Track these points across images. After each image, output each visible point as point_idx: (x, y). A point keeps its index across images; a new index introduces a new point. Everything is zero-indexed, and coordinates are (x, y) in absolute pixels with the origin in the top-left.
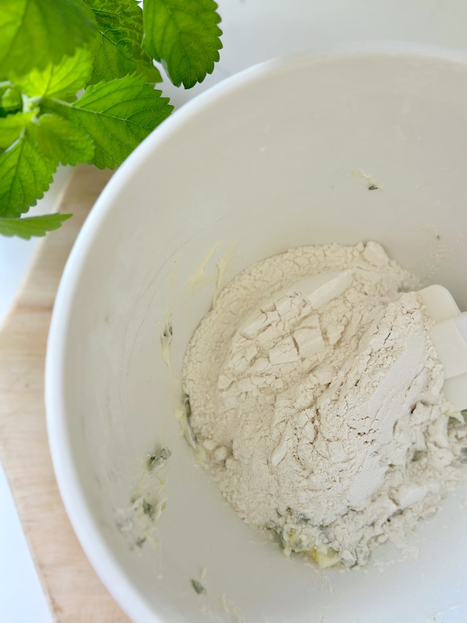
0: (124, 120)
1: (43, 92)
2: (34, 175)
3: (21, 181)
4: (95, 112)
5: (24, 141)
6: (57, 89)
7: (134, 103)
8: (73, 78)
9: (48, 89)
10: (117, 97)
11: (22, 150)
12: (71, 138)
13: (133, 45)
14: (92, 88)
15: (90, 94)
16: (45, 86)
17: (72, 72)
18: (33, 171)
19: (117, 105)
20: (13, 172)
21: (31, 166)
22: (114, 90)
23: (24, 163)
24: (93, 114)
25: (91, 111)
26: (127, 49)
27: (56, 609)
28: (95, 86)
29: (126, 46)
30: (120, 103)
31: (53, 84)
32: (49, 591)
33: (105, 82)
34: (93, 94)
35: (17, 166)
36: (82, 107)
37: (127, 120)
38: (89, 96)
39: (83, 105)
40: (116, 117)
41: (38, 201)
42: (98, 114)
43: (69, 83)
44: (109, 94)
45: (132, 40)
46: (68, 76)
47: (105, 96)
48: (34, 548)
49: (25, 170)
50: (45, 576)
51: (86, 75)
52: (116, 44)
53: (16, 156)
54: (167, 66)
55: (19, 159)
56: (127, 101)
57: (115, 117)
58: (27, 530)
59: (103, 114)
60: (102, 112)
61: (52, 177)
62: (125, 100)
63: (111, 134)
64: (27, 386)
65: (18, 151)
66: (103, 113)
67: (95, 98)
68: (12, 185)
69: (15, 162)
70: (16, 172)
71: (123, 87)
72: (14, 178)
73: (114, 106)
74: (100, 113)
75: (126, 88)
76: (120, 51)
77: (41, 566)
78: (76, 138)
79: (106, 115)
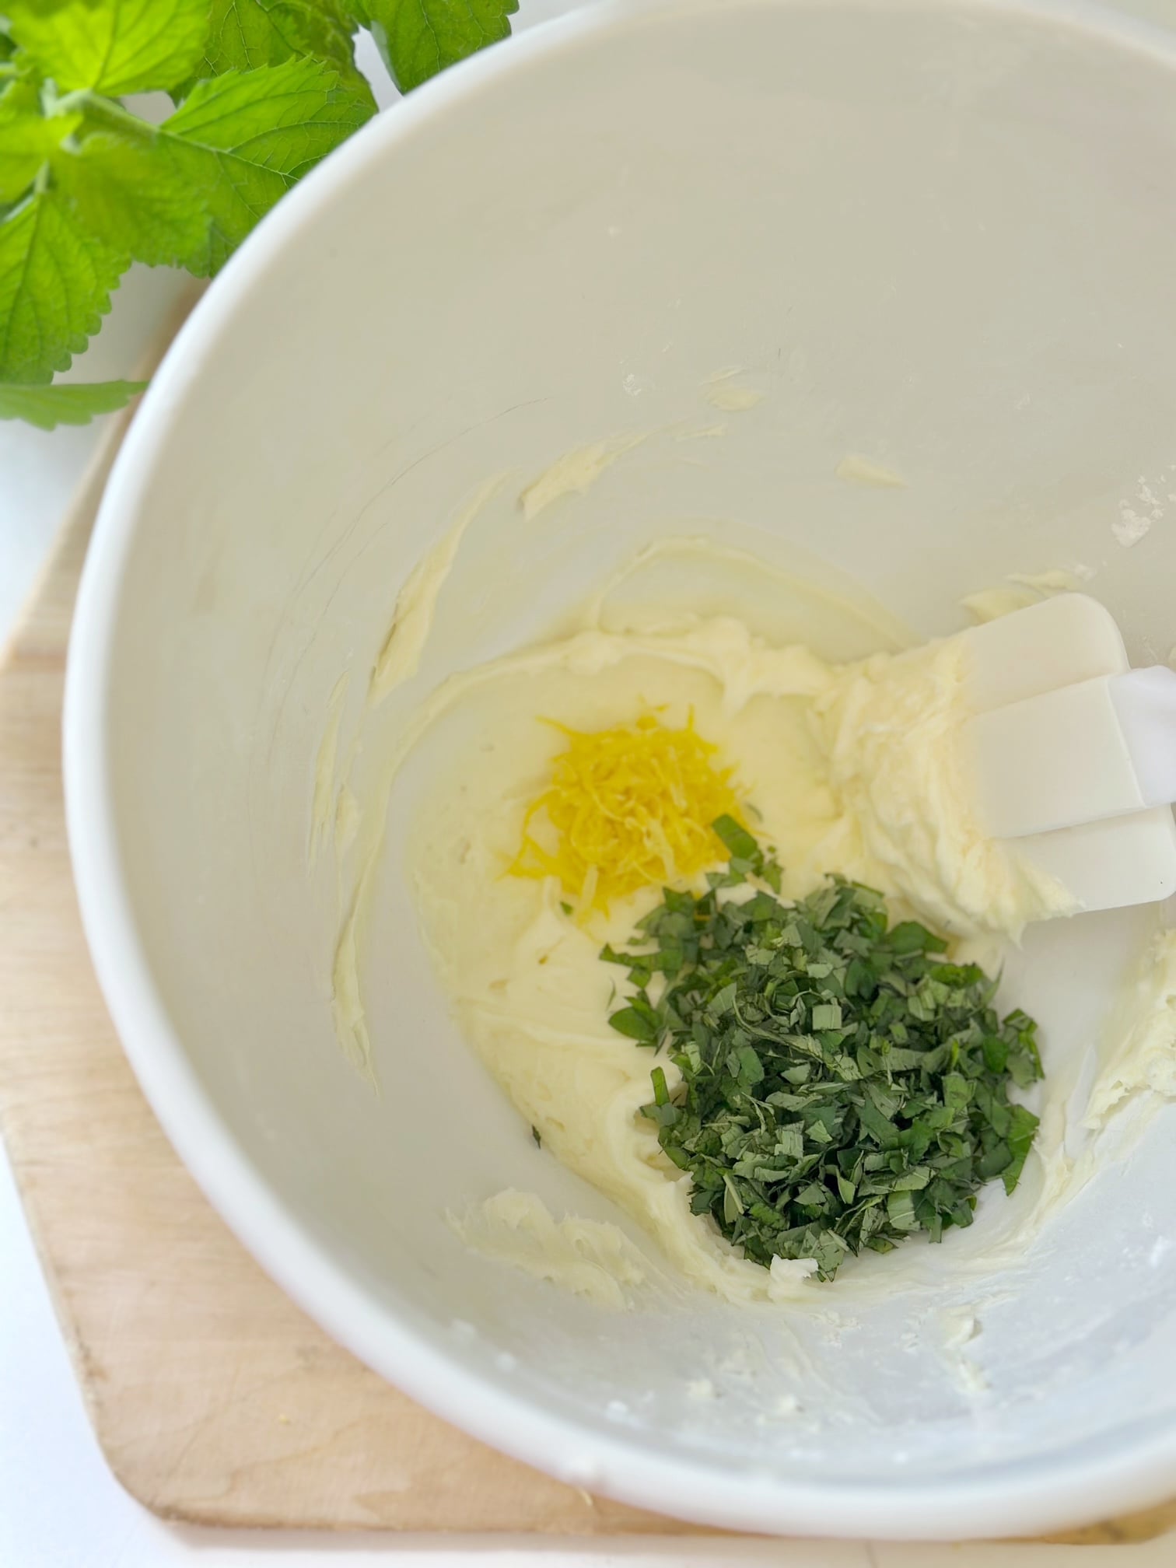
0: (281, 174)
1: (92, 78)
2: (67, 291)
3: (35, 305)
4: (213, 149)
5: (43, 202)
6: (125, 73)
7: (307, 134)
8: (164, 49)
9: (103, 74)
10: (267, 116)
11: (38, 222)
12: (155, 193)
13: (308, 17)
14: (207, 88)
15: (203, 102)
16: (98, 65)
17: (161, 34)
18: (64, 281)
19: (265, 135)
20: (16, 279)
21: (59, 265)
22: (259, 96)
23: (42, 258)
24: (211, 153)
25: (204, 145)
26: (295, 26)
27: (92, 1372)
28: (216, 82)
29: (290, 19)
30: (273, 132)
31: (116, 61)
32: (78, 1330)
33: (240, 73)
34: (209, 102)
35: (27, 264)
36: (183, 134)
37: (289, 174)
38: (200, 108)
39: (184, 129)
40: (264, 165)
41: (75, 358)
42: (220, 155)
43: (153, 62)
44: (249, 105)
45: (305, 5)
46: (151, 42)
47: (239, 110)
48: (43, 1229)
49: (44, 276)
50: (68, 1294)
51: (193, 44)
52: (267, 9)
53: (23, 239)
54: (384, 41)
55: (32, 247)
56: (291, 128)
57: (261, 166)
58: (26, 1186)
59: (233, 155)
60: (230, 149)
61: (107, 297)
62: (283, 125)
63: (250, 207)
64: (34, 843)
65: (31, 225)
66: (232, 152)
67: (213, 113)
68: (14, 310)
69: (23, 255)
70: (24, 281)
71: (282, 90)
72: (19, 294)
73: (258, 138)
74: (227, 151)
75: (287, 95)
76: (276, 28)
77: (57, 1270)
78: (167, 193)
79: (239, 157)
